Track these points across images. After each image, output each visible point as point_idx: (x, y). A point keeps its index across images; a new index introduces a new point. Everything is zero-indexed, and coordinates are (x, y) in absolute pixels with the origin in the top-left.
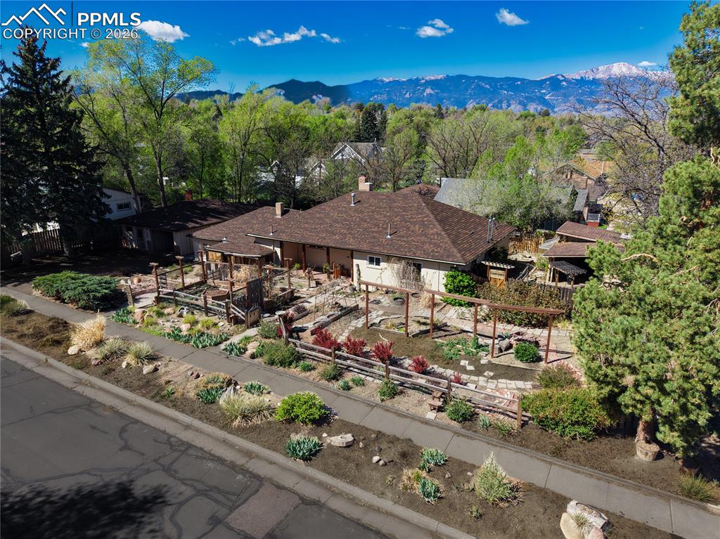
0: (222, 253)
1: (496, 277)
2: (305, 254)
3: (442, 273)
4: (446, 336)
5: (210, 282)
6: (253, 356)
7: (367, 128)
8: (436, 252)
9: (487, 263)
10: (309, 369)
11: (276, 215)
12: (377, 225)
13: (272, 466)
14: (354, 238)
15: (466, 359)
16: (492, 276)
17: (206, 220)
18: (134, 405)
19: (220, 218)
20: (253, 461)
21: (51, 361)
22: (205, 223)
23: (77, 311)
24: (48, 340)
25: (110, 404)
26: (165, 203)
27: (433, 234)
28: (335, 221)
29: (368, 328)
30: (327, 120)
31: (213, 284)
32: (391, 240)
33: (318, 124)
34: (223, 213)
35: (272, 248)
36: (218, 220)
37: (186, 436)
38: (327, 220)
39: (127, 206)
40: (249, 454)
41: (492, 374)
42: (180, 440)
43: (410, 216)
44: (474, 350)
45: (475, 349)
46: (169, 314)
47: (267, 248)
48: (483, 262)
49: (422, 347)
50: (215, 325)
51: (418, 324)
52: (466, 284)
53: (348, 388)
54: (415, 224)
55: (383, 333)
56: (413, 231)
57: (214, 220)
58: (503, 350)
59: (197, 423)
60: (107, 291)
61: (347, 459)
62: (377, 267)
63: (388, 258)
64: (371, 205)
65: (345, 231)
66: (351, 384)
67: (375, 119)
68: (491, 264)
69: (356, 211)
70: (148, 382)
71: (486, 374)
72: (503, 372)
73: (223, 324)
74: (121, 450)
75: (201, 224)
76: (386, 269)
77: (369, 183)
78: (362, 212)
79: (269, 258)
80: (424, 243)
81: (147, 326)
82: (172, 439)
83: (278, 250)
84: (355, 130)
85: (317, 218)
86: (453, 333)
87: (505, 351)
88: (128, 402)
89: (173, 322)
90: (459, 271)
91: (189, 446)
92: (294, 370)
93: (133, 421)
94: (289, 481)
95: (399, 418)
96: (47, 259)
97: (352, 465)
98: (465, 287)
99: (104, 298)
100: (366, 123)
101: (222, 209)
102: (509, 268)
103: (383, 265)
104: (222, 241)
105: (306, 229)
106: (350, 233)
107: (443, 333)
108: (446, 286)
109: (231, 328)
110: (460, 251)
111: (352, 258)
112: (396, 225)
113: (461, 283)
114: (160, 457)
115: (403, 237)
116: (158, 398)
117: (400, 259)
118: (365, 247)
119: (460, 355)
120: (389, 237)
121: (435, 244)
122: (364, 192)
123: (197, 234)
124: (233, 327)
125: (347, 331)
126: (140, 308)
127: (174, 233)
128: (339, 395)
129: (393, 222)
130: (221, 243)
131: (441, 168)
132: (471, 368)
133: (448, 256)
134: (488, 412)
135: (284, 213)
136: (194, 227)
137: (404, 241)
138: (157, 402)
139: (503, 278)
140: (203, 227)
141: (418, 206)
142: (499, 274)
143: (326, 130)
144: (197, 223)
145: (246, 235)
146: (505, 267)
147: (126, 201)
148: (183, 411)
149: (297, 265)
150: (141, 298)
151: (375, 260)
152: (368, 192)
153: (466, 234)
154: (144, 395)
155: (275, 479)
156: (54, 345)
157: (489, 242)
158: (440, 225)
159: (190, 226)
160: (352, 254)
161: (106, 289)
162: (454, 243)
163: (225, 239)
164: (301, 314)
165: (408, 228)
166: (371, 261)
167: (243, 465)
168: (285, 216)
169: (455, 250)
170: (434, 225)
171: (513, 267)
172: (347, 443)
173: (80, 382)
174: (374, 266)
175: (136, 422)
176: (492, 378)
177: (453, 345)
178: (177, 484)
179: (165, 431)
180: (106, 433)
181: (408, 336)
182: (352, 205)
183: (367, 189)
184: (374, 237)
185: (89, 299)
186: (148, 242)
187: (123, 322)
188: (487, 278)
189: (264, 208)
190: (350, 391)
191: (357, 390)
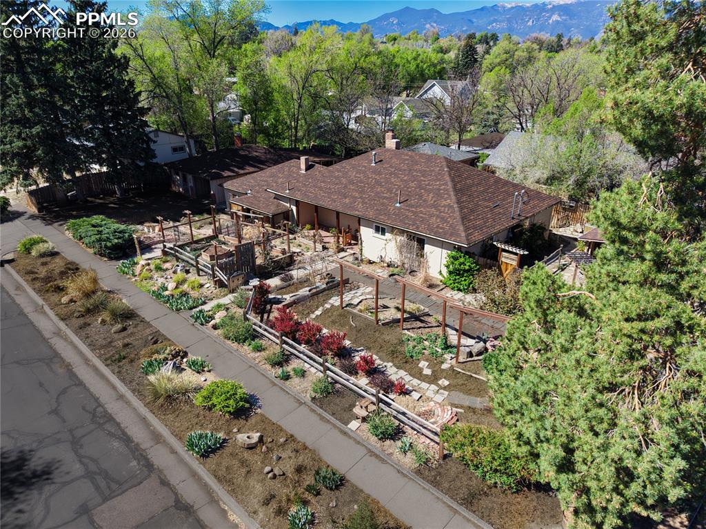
0: (243, 207)
1: (508, 261)
2: (317, 215)
3: (445, 253)
4: (420, 328)
5: (221, 237)
6: (215, 327)
7: (466, 62)
8: (441, 228)
9: (499, 245)
10: (259, 349)
11: (300, 169)
12: (390, 190)
13: (172, 456)
14: (364, 203)
15: (427, 360)
16: (504, 260)
17: (243, 169)
18: (89, 365)
19: (258, 167)
20: (159, 447)
21: (47, 308)
22: (242, 172)
23: (93, 256)
24: (51, 286)
25: (69, 361)
26: (217, 147)
27: (444, 206)
28: (351, 182)
29: (343, 308)
30: (420, 55)
31: (223, 240)
32: (399, 209)
33: (409, 59)
34: (263, 162)
35: (288, 205)
36: (257, 169)
37: (113, 407)
38: (344, 181)
39: (182, 149)
40: (157, 438)
41: (446, 383)
42: (106, 411)
43: (427, 183)
44: (440, 350)
45: (442, 349)
46: (167, 269)
47: (284, 205)
48: (495, 243)
49: (387, 338)
50: (201, 286)
51: (396, 310)
52: (467, 268)
53: (287, 377)
54: (429, 191)
55: (354, 316)
56: (424, 201)
57: (252, 169)
58: (474, 354)
59: (129, 395)
60: (120, 241)
61: (243, 463)
62: (382, 237)
63: (392, 230)
64: (391, 166)
65: (357, 195)
66: (292, 373)
67: (476, 53)
68: (503, 247)
69: (375, 171)
70: (111, 342)
71: (440, 382)
72: (462, 382)
73: (209, 285)
74: (50, 413)
75: (236, 172)
76: (390, 240)
77: (395, 140)
78: (380, 173)
79: (287, 215)
80: (431, 216)
81: (142, 281)
82: (100, 409)
83: (294, 208)
84: (452, 65)
85: (335, 177)
86: (430, 325)
87: (477, 355)
88: (86, 361)
89: (166, 278)
90: (462, 253)
91: (110, 419)
92: (246, 349)
93: (77, 382)
94: (177, 476)
95: (321, 422)
96: (101, 199)
97: (244, 470)
98: (465, 271)
99: (115, 248)
100: (466, 58)
101: (263, 158)
102: (522, 253)
103: (388, 236)
104: (246, 194)
105: (321, 188)
106: (361, 198)
107: (419, 324)
108: (448, 267)
109: (215, 291)
110: (467, 229)
111: (360, 225)
112: (410, 192)
113: (462, 266)
114: (77, 428)
115: (413, 206)
116: (109, 362)
117: (402, 232)
118: (371, 214)
119: (424, 354)
120: (398, 205)
121: (442, 218)
122: (389, 150)
123: (227, 185)
124: (218, 290)
125: (321, 309)
126: (146, 260)
127: (211, 182)
128: (275, 385)
129: (408, 188)
130: (246, 196)
131: (516, 117)
132: (427, 372)
133: (452, 235)
134: (415, 432)
135: (309, 167)
136: (230, 176)
137: (412, 212)
138: (107, 365)
139: (515, 263)
140: (239, 175)
141: (440, 170)
142: (511, 259)
143: (418, 66)
144: (233, 171)
145: (266, 190)
146: (518, 252)
147: (180, 144)
148: (123, 380)
149: (308, 226)
150: (156, 248)
151: (380, 230)
152: (393, 151)
153: (487, 207)
154: (99, 357)
155: (165, 472)
156: (56, 291)
157: (513, 218)
158: (456, 195)
159: (226, 175)
160: (359, 221)
161: (119, 238)
162: (463, 219)
163: (249, 192)
164: (287, 284)
165: (421, 196)
166: (377, 229)
167: (144, 450)
168: (309, 172)
169: (462, 228)
170: (450, 195)
171: (526, 253)
172: (248, 445)
173: (58, 333)
174: (379, 235)
175: (80, 384)
176: (445, 388)
177: (421, 341)
178: (74, 461)
179: (98, 399)
180: (48, 392)
181: (377, 323)
182: (373, 165)
183: (394, 146)
184: (383, 204)
185: (101, 247)
186: (191, 186)
187: (124, 273)
188: (497, 261)
189: (292, 161)
190: (288, 383)
191: (296, 381)
